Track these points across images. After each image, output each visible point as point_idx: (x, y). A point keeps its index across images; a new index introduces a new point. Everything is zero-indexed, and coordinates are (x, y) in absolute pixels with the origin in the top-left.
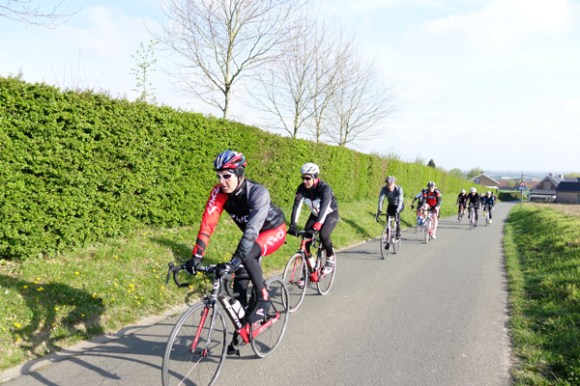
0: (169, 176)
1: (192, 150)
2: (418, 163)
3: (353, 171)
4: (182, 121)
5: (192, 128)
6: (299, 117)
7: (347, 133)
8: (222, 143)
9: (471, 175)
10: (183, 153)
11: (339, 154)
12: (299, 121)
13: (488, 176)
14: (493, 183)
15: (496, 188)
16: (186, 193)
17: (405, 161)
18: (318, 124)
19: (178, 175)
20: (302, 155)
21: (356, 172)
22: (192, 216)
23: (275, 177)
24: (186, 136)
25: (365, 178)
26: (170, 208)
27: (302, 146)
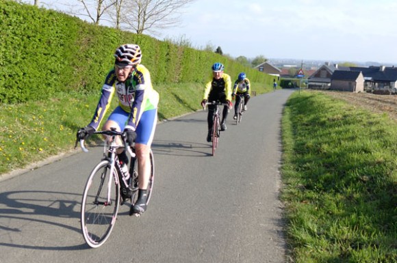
0: (12, 59)
1: (29, 37)
2: (208, 50)
3: (153, 57)
4: (23, 12)
5: (30, 18)
6: (102, 5)
7: (144, 21)
8: (52, 32)
9: (255, 62)
10: (23, 40)
11: (143, 41)
12: (102, 8)
13: (271, 64)
14: (276, 71)
15: (278, 75)
16: (24, 74)
17: (196, 48)
18: (118, 12)
19: (19, 59)
20: (112, 42)
21: (156, 58)
22: (28, 95)
23: (90, 62)
24: (25, 25)
25: (163, 64)
26: (11, 87)
27: (113, 34)
